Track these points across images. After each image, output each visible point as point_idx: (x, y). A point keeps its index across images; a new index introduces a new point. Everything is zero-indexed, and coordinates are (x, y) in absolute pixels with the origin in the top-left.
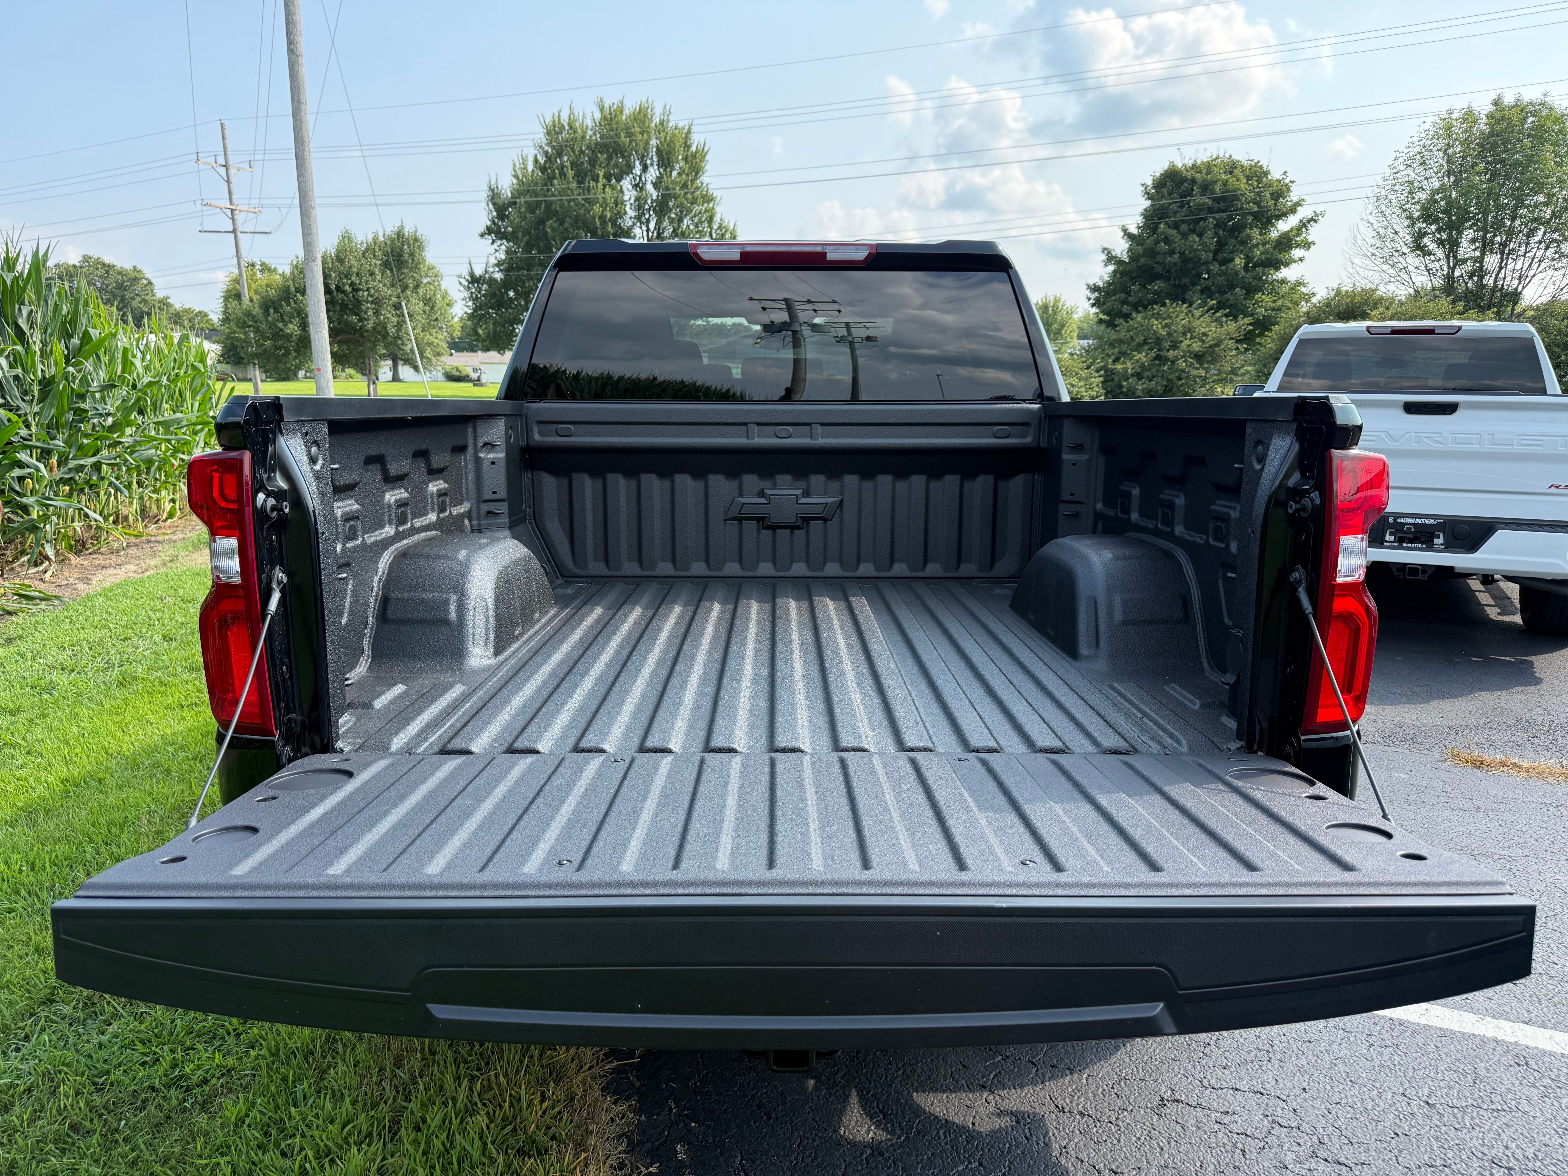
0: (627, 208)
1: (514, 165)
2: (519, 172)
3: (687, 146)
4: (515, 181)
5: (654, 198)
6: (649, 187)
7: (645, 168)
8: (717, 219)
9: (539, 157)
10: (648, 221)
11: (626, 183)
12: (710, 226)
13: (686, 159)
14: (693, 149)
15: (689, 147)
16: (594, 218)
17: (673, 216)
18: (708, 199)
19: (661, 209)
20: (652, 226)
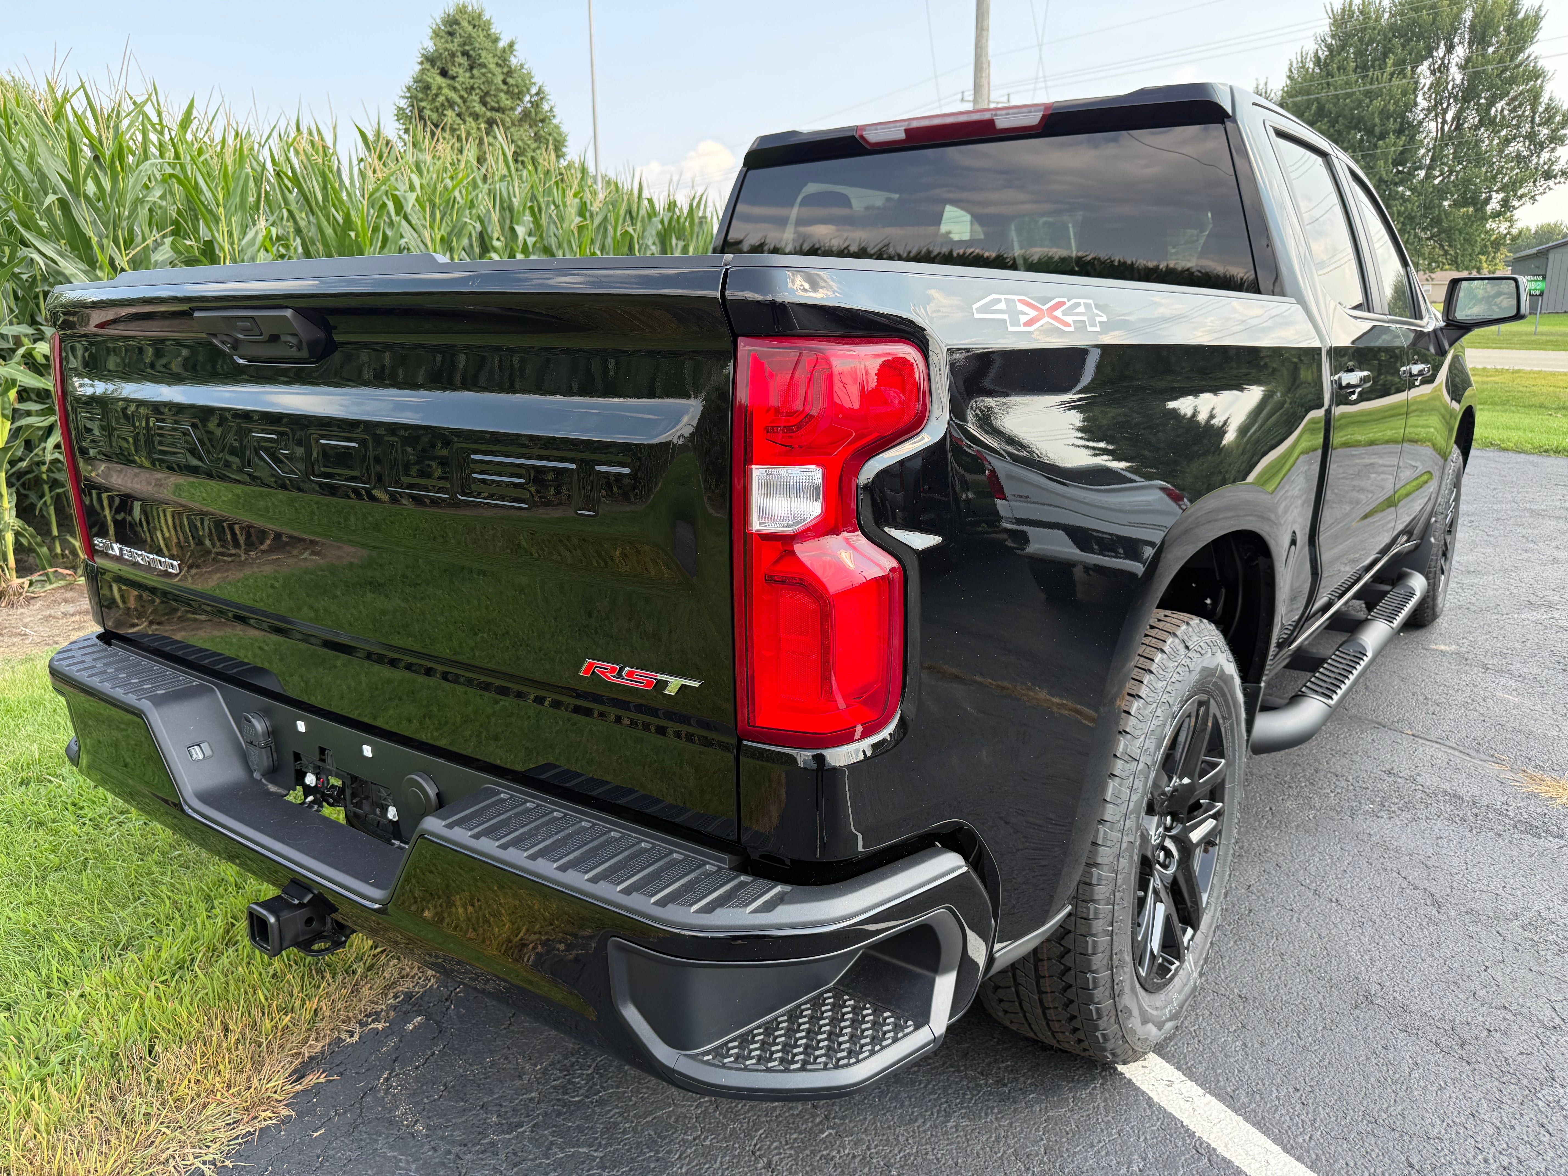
0: (1420, 99)
1: (1291, 65)
2: (1295, 72)
3: (1513, 13)
4: (1288, 82)
5: (1458, 82)
6: (1453, 70)
7: (1450, 49)
8: (1545, 99)
9: (1320, 53)
10: (1445, 111)
11: (1424, 69)
12: (1534, 112)
13: (1509, 30)
14: (1521, 16)
15: (1516, 14)
16: (1373, 114)
17: (1483, 101)
18: (1537, 74)
19: (1468, 94)
20: (1449, 116)
